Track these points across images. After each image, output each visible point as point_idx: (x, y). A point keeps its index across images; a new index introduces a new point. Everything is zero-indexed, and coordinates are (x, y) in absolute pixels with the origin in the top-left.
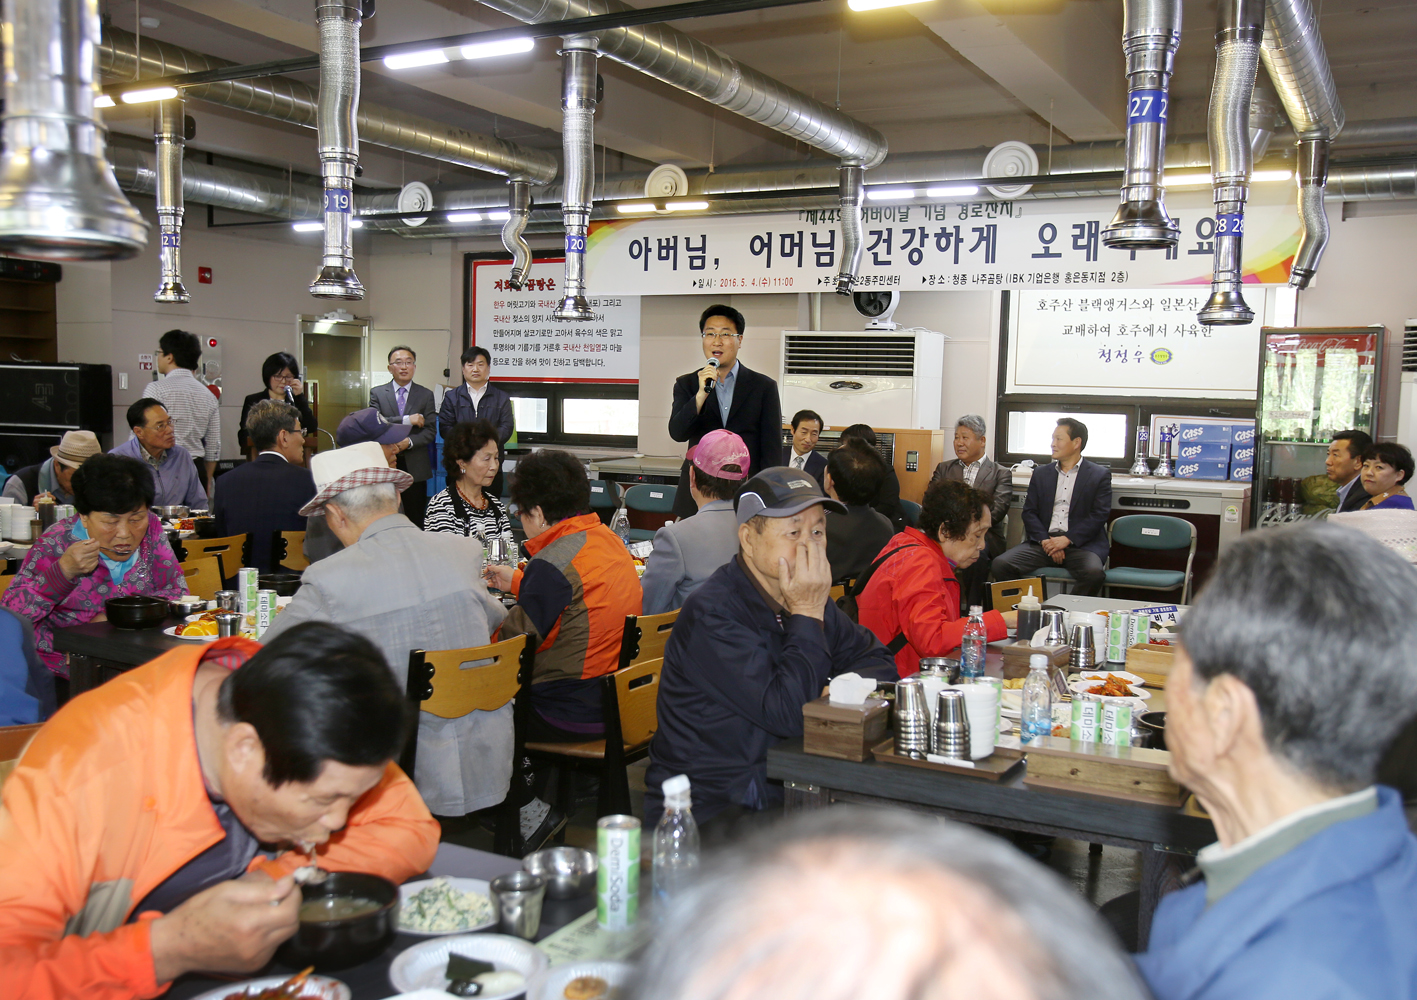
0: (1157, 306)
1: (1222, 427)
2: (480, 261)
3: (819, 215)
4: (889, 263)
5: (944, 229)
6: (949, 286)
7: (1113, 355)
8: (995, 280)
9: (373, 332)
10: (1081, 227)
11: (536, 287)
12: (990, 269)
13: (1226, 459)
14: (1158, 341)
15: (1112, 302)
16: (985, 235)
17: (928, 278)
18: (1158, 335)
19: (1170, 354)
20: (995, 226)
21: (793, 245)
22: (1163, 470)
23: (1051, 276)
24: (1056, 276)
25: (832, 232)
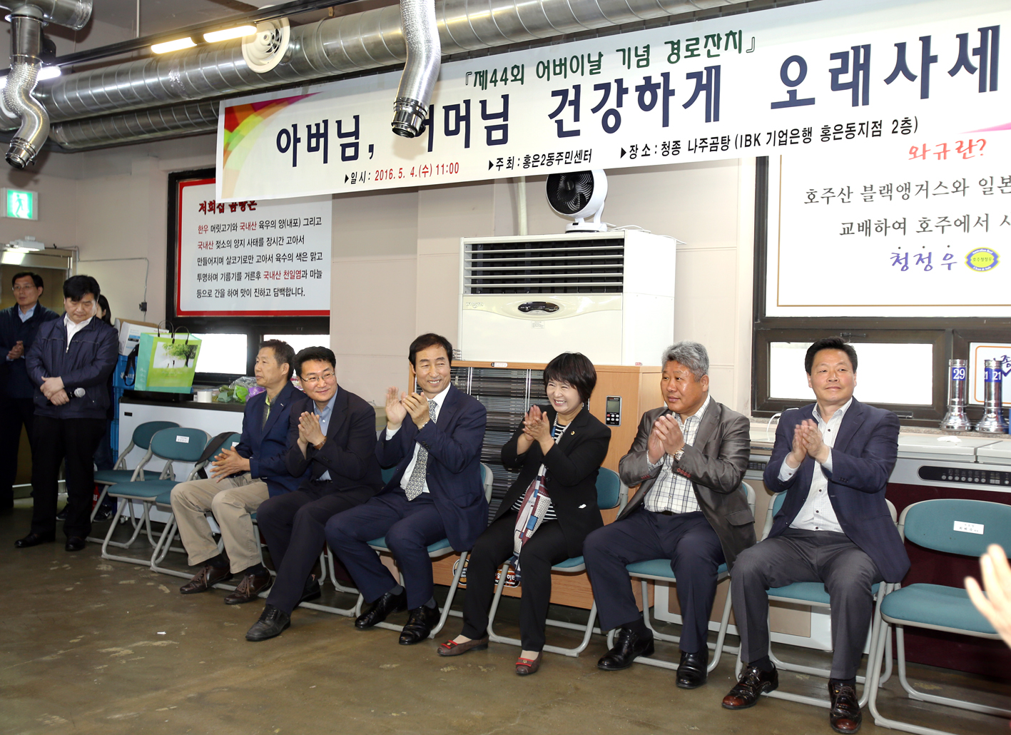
0: (974, 190)
2: (185, 181)
3: (490, 77)
4: (576, 133)
5: (648, 79)
6: (656, 159)
7: (912, 261)
8: (720, 146)
10: (843, 56)
11: (238, 208)
12: (712, 130)
14: (977, 237)
15: (907, 187)
16: (704, 81)
17: (628, 149)
18: (977, 231)
19: (995, 256)
20: (718, 68)
21: (458, 119)
22: (991, 423)
23: (801, 134)
24: (808, 132)
25: (506, 98)
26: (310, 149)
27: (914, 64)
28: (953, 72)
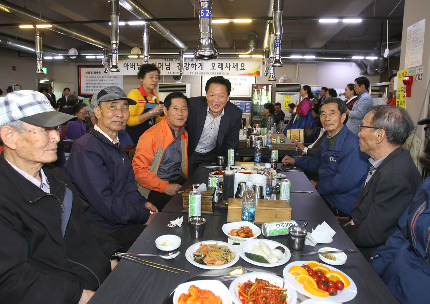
1: (243, 102)
2: (82, 67)
3: (167, 59)
5: (193, 63)
6: (194, 74)
8: (203, 74)
9: (54, 83)
10: (220, 64)
11: (96, 73)
12: (202, 71)
13: (244, 108)
16: (201, 65)
17: (190, 73)
19: (233, 89)
20: (203, 63)
21: (161, 65)
24: (215, 73)
25: (170, 63)
26: (131, 67)
27: (228, 66)
28: (233, 68)
